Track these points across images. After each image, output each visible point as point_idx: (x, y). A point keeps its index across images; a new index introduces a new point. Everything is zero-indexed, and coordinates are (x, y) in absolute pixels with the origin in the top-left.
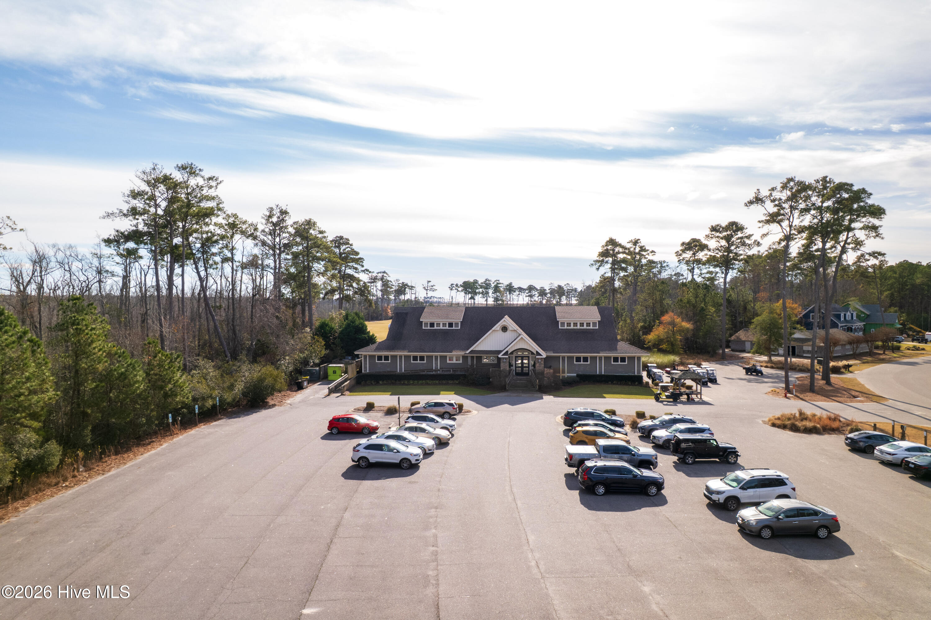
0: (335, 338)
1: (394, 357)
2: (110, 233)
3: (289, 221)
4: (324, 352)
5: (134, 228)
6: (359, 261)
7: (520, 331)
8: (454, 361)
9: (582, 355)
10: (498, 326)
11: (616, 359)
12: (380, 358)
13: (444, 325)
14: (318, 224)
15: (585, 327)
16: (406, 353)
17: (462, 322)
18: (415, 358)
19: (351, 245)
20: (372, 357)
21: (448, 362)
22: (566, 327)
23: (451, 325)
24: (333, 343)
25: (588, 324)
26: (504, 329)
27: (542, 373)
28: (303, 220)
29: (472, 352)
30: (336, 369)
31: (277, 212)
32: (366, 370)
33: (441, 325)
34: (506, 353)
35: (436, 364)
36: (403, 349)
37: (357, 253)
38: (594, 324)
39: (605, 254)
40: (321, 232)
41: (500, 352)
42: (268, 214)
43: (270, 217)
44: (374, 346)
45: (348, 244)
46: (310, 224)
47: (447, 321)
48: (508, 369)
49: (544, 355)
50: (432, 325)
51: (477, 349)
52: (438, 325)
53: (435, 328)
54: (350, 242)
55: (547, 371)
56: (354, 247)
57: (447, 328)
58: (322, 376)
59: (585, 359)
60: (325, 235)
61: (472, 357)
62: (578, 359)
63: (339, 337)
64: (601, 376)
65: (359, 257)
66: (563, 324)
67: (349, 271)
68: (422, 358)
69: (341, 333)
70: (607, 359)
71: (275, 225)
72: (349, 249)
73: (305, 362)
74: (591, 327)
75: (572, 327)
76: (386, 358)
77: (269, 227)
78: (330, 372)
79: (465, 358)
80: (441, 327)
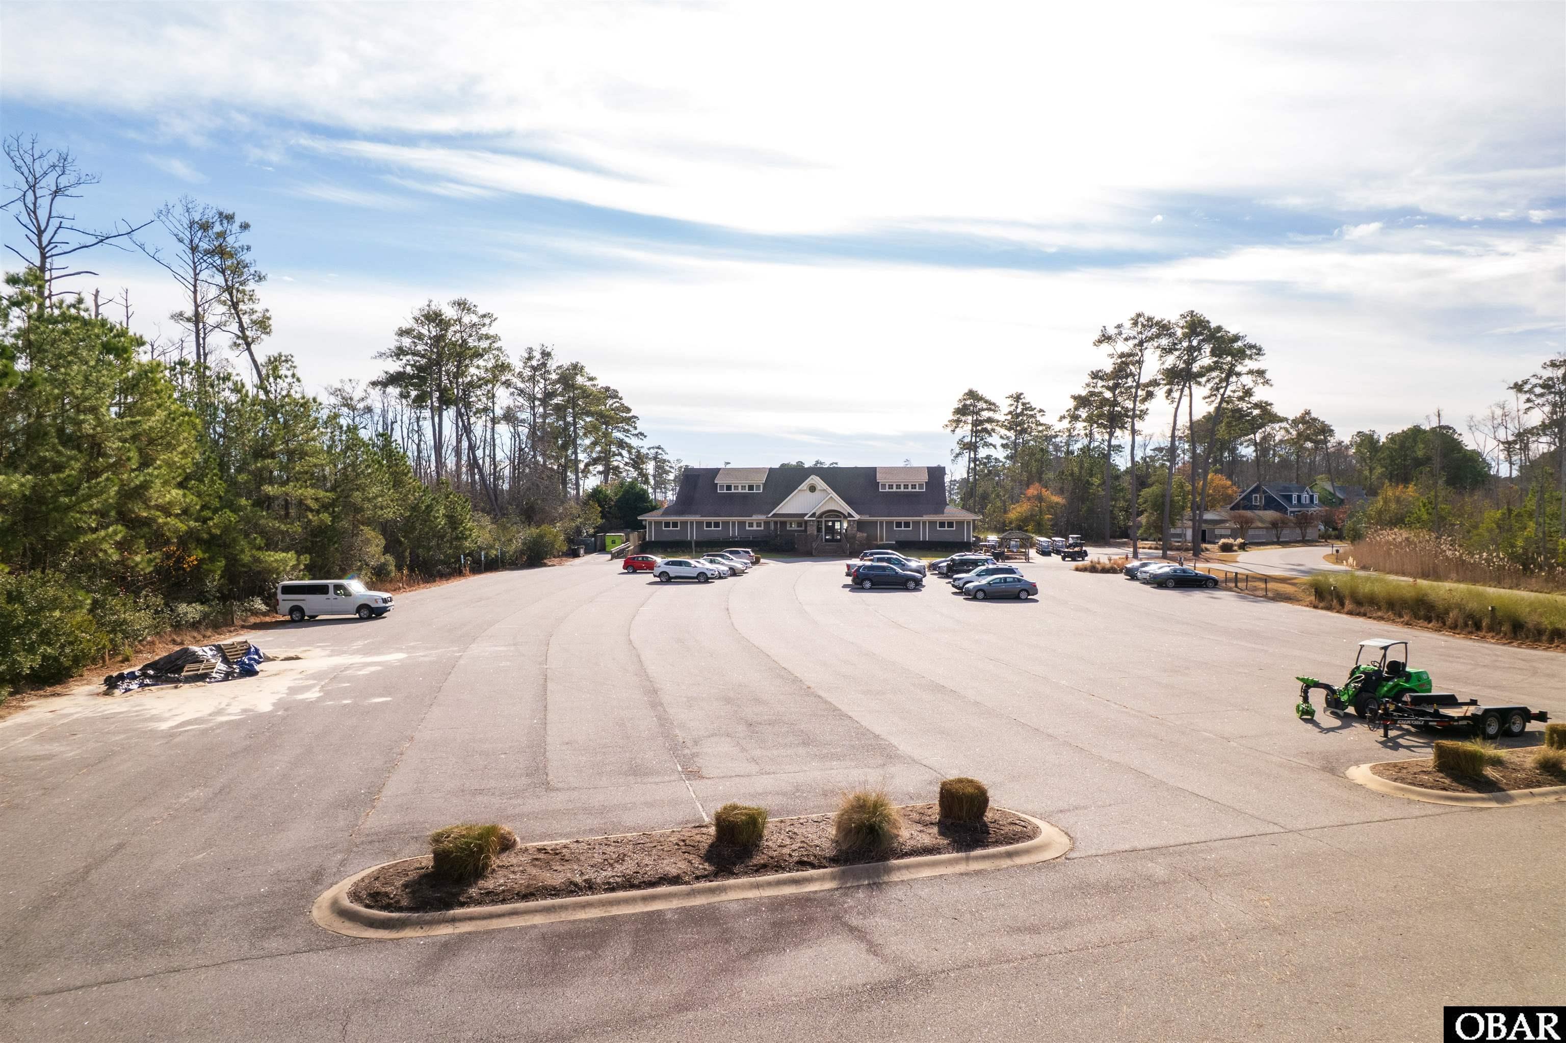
0: (610, 508)
1: (684, 523)
2: (378, 375)
3: (552, 364)
4: (600, 521)
5: (402, 370)
6: (631, 420)
7: (830, 490)
8: (755, 528)
9: (903, 519)
10: (804, 486)
11: (942, 524)
12: (667, 524)
13: (743, 487)
14: (586, 370)
15: (910, 489)
16: (698, 518)
17: (765, 485)
18: (709, 525)
19: (621, 399)
20: (658, 523)
21: (747, 528)
22: (887, 490)
23: (751, 488)
24: (609, 513)
25: (914, 486)
26: (812, 489)
27: (854, 537)
28: (569, 363)
29: (775, 515)
30: (615, 538)
31: (537, 355)
32: (650, 536)
33: (740, 488)
34: (813, 515)
35: (734, 531)
36: (695, 513)
37: (628, 410)
38: (921, 486)
39: (962, 411)
40: (591, 379)
41: (806, 514)
42: (527, 356)
43: (530, 358)
44: (660, 512)
45: (616, 397)
46: (576, 369)
47: (747, 483)
48: (815, 533)
49: (857, 517)
50: (729, 488)
51: (780, 512)
52: (736, 487)
53: (733, 491)
54: (620, 395)
55: (859, 535)
56: (623, 401)
57: (747, 491)
58: (598, 548)
59: (907, 524)
60: (595, 382)
61: (776, 523)
62: (899, 524)
63: (615, 505)
64: (924, 542)
65: (630, 415)
66: (884, 486)
67: (617, 435)
68: (717, 525)
69: (618, 501)
70: (933, 523)
71: (535, 369)
72: (617, 405)
73: (578, 531)
74: (917, 490)
75: (894, 489)
76: (675, 524)
77: (527, 373)
78: (608, 541)
79: (767, 523)
80: (740, 491)
